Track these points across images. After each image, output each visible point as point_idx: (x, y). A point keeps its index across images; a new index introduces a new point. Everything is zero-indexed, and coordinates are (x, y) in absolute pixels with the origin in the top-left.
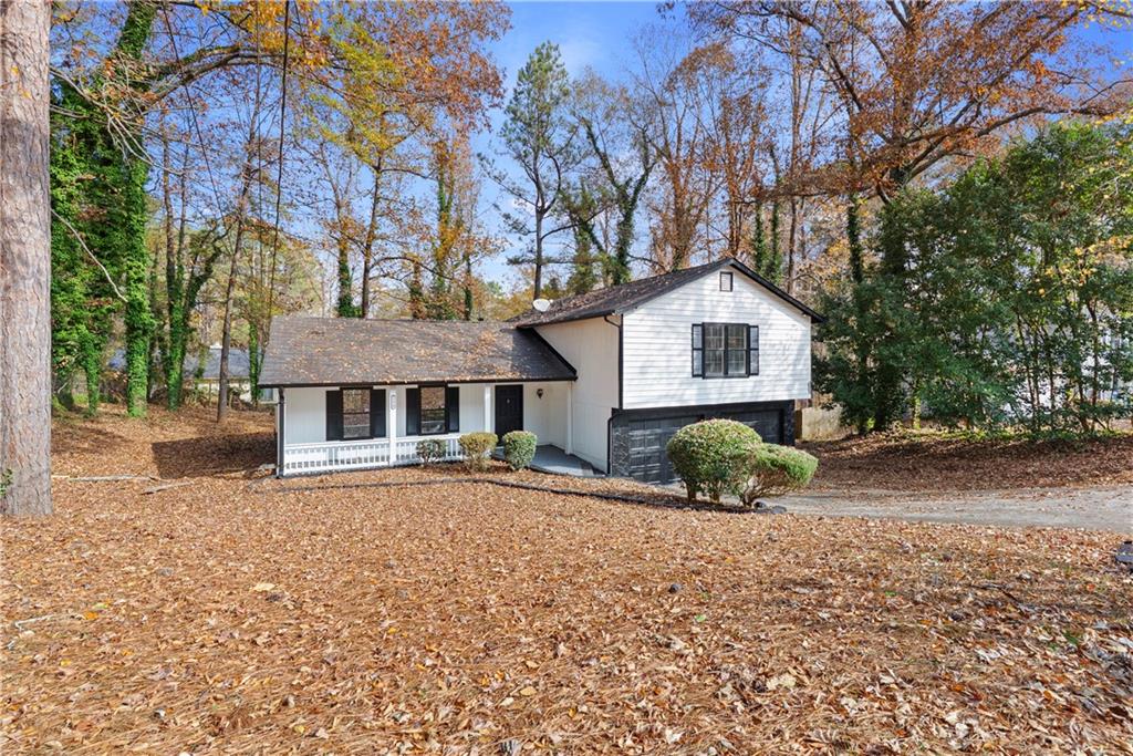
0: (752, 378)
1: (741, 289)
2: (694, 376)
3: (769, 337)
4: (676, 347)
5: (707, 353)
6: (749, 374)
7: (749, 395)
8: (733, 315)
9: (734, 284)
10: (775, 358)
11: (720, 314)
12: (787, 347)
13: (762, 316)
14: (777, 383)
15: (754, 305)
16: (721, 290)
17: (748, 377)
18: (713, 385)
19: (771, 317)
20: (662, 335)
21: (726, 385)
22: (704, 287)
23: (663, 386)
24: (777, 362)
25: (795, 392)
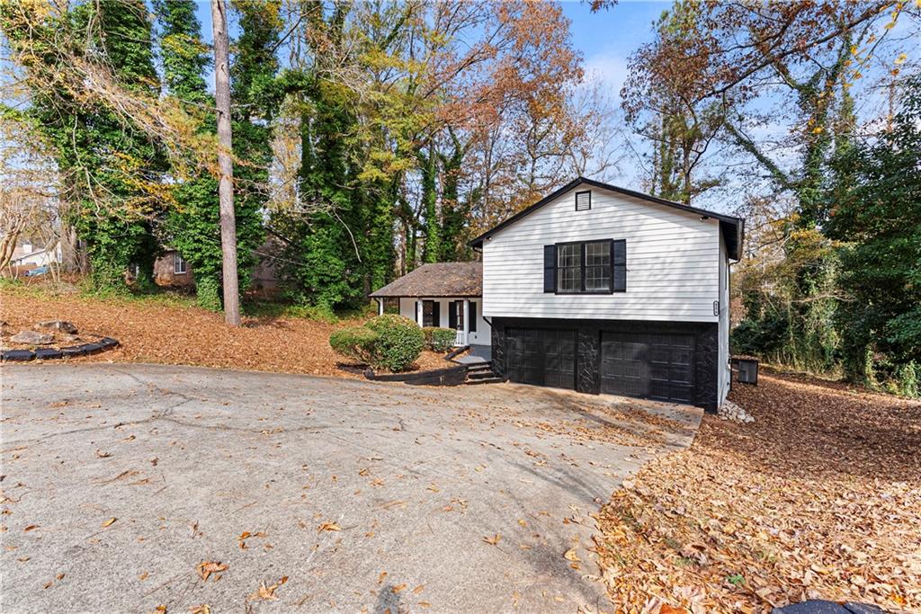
0: (615, 295)
1: (600, 205)
2: (545, 292)
3: (639, 251)
4: (525, 267)
5: (561, 270)
6: (612, 290)
9: (592, 201)
10: (648, 273)
11: (571, 234)
12: (669, 260)
13: (628, 229)
14: (652, 301)
15: (615, 219)
16: (576, 210)
17: (612, 294)
18: (562, 301)
19: (643, 228)
20: (511, 258)
21: (577, 301)
22: (555, 211)
23: (511, 301)
24: (652, 278)
25: (681, 313)
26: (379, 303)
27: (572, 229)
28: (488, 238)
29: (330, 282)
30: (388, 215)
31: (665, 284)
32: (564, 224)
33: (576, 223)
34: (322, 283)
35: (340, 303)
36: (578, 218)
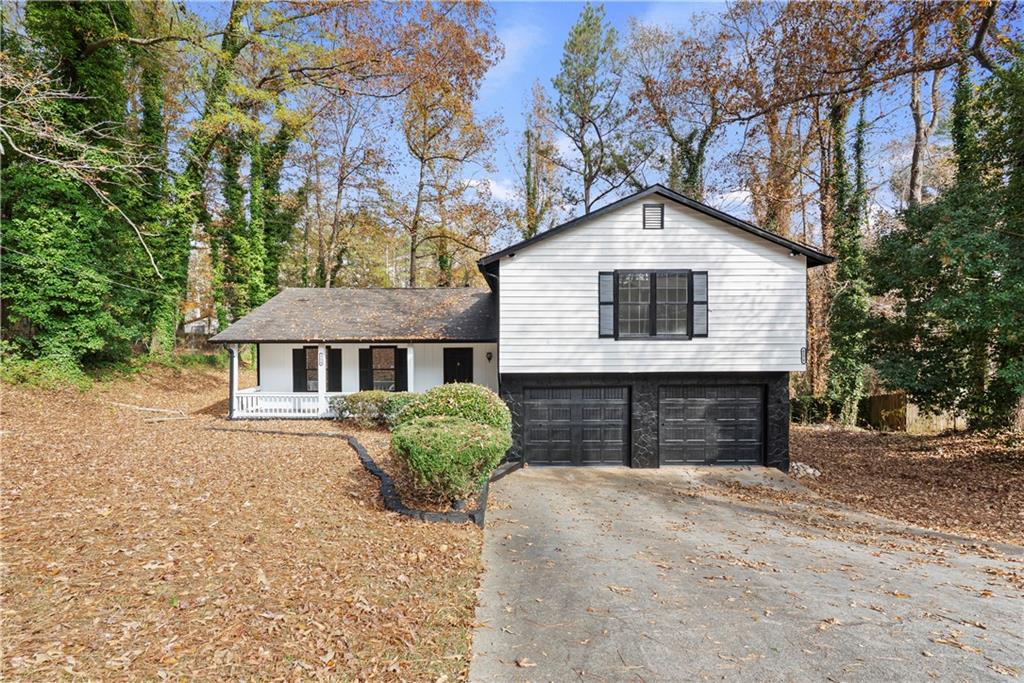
0: (695, 340)
1: (676, 225)
2: (601, 336)
3: (725, 286)
4: (572, 300)
5: (621, 308)
6: (691, 335)
7: (688, 362)
8: (663, 259)
9: (666, 218)
10: (736, 314)
11: (641, 259)
12: (758, 300)
13: (713, 259)
14: (740, 348)
15: (698, 245)
16: (644, 228)
17: (690, 339)
18: (628, 349)
19: (729, 259)
20: (552, 287)
21: (649, 349)
22: (616, 225)
23: (554, 349)
24: (740, 320)
25: (773, 361)
26: (231, 352)
27: (642, 252)
28: (512, 255)
29: (76, 313)
30: (189, 204)
31: (754, 327)
32: (632, 245)
33: (645, 245)
34: (57, 313)
35: (98, 351)
36: (649, 239)
